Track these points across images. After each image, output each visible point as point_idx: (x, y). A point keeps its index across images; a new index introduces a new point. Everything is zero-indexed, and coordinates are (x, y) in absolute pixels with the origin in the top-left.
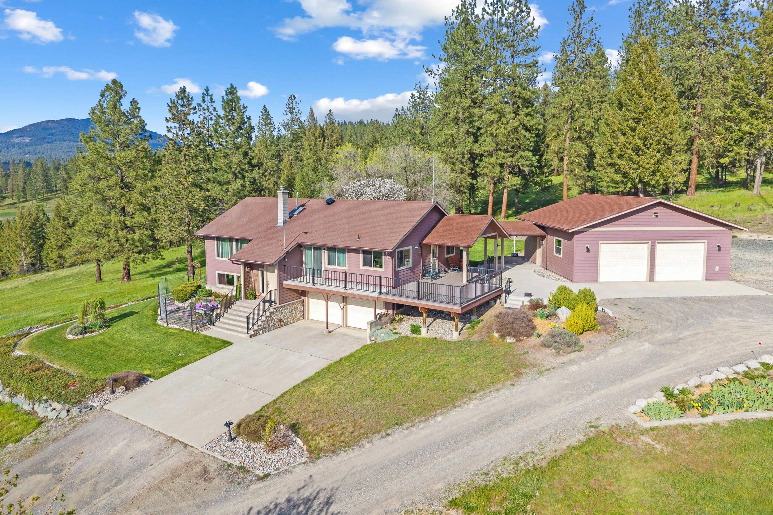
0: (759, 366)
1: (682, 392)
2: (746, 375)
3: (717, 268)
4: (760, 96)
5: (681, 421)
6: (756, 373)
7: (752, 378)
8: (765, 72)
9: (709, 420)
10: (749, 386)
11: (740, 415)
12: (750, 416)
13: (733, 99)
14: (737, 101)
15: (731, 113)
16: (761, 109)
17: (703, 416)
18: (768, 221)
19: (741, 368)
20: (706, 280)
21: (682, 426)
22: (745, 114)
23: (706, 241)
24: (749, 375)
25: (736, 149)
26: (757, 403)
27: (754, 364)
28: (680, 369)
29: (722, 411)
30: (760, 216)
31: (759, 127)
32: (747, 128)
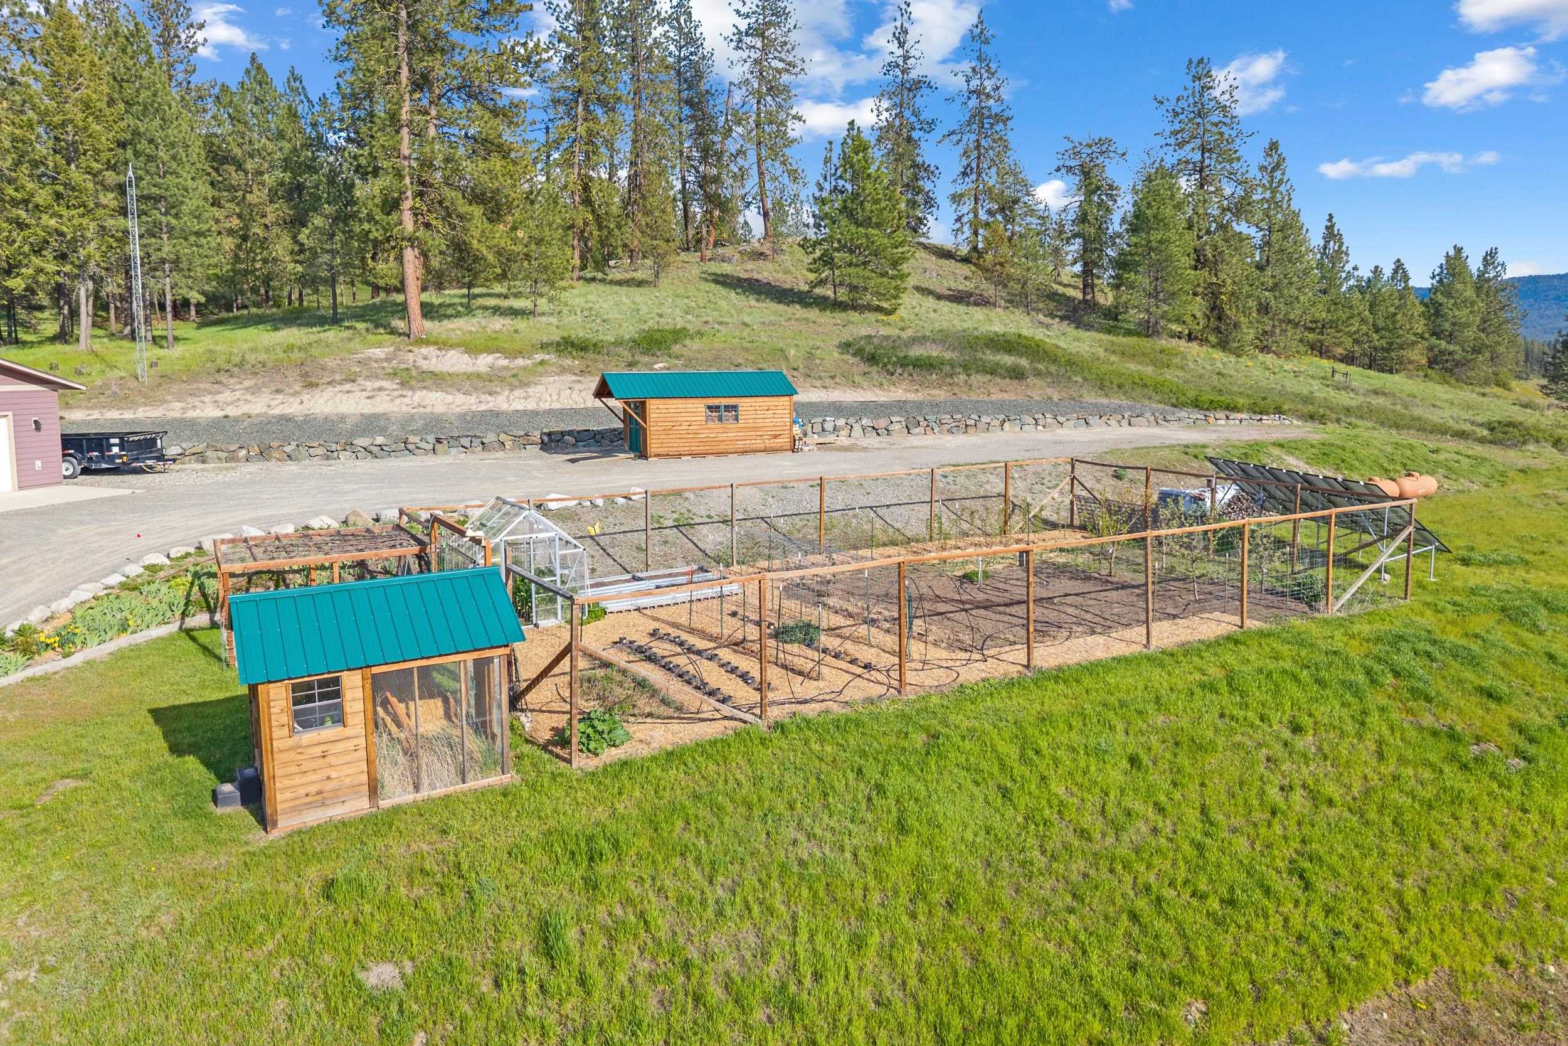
0: (142, 570)
1: (20, 632)
2: (124, 586)
3: (38, 464)
4: (69, 164)
5: (29, 672)
6: (140, 580)
7: (135, 589)
8: (72, 121)
9: (77, 659)
10: (132, 600)
11: (125, 641)
12: (140, 638)
13: (17, 164)
14: (25, 169)
15: (16, 190)
16: (73, 189)
17: (66, 656)
18: (114, 388)
19: (115, 579)
20: (20, 488)
21: (31, 679)
22: (43, 196)
23: (10, 413)
24: (130, 587)
25: (36, 261)
26: (148, 618)
27: (134, 570)
28: (8, 610)
29: (96, 640)
30: (99, 383)
31: (75, 222)
32: (53, 222)
